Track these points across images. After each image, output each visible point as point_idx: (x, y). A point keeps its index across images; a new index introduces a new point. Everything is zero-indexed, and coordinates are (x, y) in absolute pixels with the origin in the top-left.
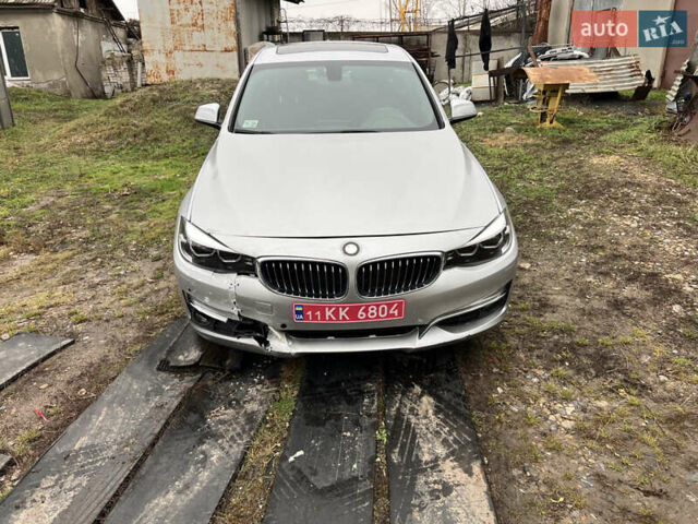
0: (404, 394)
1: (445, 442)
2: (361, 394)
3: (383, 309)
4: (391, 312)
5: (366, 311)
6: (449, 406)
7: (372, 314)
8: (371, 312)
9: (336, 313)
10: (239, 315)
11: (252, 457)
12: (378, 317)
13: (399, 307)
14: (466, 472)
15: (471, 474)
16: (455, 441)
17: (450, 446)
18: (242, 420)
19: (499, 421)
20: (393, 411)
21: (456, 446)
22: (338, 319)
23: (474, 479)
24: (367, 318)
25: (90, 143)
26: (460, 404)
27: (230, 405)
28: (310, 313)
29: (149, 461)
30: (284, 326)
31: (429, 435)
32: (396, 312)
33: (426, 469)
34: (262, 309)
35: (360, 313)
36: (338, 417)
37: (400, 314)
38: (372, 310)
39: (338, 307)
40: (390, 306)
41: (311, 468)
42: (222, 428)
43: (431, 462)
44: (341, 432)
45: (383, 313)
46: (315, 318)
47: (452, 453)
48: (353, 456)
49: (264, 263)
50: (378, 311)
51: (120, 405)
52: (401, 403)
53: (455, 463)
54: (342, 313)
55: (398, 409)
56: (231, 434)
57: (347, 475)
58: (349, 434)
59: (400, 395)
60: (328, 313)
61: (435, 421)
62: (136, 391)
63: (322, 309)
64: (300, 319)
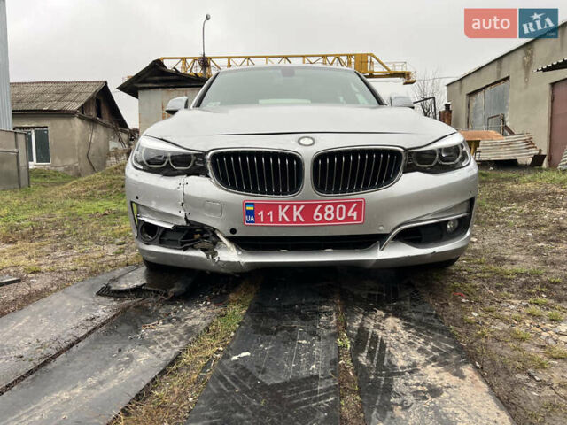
0: (365, 315)
1: (421, 350)
2: (318, 313)
3: (341, 209)
4: (349, 215)
5: (322, 211)
6: (419, 322)
7: (329, 216)
8: (327, 212)
9: (290, 213)
10: (186, 218)
11: (186, 358)
12: (335, 220)
13: (358, 209)
14: (456, 375)
15: (463, 377)
16: (434, 349)
17: (428, 354)
18: (180, 331)
19: (483, 335)
20: (356, 325)
21: (437, 354)
22: (292, 221)
23: (468, 381)
24: (323, 220)
25: (86, 191)
26: (433, 321)
27: (170, 321)
28: (261, 213)
29: (62, 358)
30: (233, 231)
31: (401, 345)
32: (355, 215)
33: (403, 373)
34: (211, 210)
35: (316, 213)
36: (292, 329)
37: (359, 218)
38: (329, 211)
39: (292, 205)
40: (348, 205)
41: (258, 367)
42: (156, 338)
43: (409, 367)
44: (295, 340)
45: (341, 216)
46: (267, 219)
47: (434, 359)
48: (311, 360)
49: (214, 157)
50: (335, 211)
51: (46, 316)
52: (363, 320)
53: (440, 368)
54: (296, 213)
55: (361, 325)
56: (166, 341)
57: (304, 373)
58: (304, 342)
59: (361, 316)
60: (282, 213)
61: (405, 335)
62: (68, 307)
63: (275, 208)
64: (252, 222)
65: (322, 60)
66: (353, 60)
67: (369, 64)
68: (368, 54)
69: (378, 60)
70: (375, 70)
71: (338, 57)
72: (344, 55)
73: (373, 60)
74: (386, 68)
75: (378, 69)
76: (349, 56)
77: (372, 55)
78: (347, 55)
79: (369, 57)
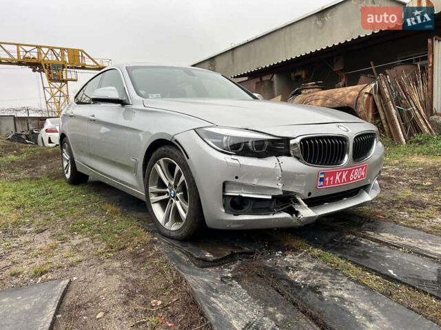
4: (362, 174)
9: (341, 177)
10: (282, 190)
12: (357, 178)
13: (365, 170)
22: (341, 182)
24: (353, 179)
28: (327, 179)
30: (310, 194)
32: (364, 174)
34: (299, 180)
35: (351, 175)
38: (356, 172)
39: (343, 171)
40: (362, 168)
46: (330, 182)
54: (344, 177)
60: (337, 178)
63: (334, 174)
64: (321, 186)
65: (36, 50)
66: (66, 53)
67: (80, 58)
68: (79, 50)
69: (88, 56)
70: (87, 63)
71: (52, 49)
72: (58, 48)
73: (84, 55)
74: (96, 63)
75: (89, 62)
76: (62, 50)
77: (82, 51)
78: (61, 49)
79: (80, 52)
